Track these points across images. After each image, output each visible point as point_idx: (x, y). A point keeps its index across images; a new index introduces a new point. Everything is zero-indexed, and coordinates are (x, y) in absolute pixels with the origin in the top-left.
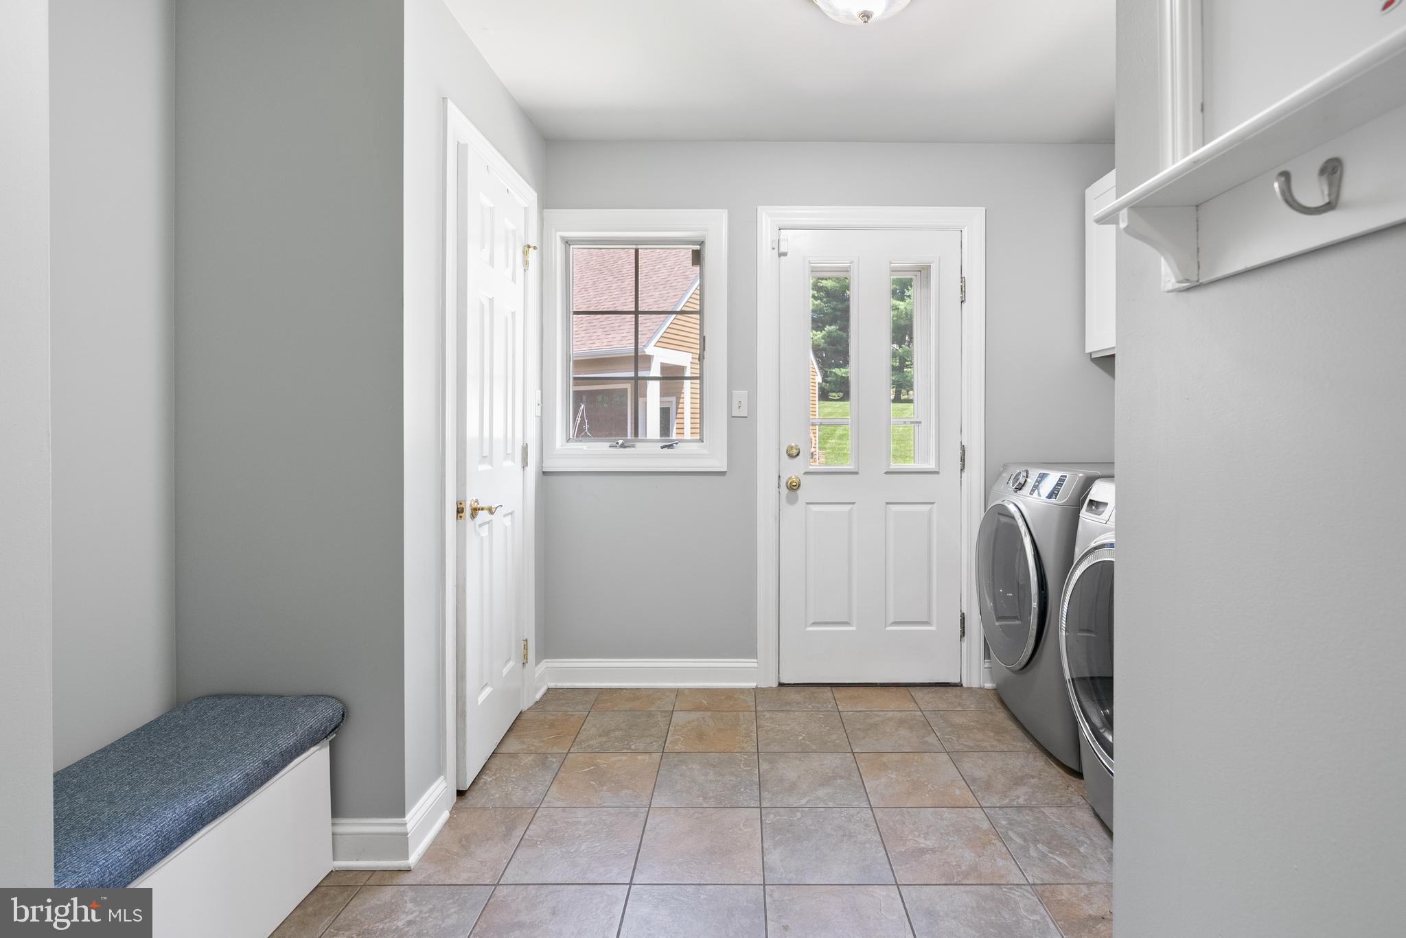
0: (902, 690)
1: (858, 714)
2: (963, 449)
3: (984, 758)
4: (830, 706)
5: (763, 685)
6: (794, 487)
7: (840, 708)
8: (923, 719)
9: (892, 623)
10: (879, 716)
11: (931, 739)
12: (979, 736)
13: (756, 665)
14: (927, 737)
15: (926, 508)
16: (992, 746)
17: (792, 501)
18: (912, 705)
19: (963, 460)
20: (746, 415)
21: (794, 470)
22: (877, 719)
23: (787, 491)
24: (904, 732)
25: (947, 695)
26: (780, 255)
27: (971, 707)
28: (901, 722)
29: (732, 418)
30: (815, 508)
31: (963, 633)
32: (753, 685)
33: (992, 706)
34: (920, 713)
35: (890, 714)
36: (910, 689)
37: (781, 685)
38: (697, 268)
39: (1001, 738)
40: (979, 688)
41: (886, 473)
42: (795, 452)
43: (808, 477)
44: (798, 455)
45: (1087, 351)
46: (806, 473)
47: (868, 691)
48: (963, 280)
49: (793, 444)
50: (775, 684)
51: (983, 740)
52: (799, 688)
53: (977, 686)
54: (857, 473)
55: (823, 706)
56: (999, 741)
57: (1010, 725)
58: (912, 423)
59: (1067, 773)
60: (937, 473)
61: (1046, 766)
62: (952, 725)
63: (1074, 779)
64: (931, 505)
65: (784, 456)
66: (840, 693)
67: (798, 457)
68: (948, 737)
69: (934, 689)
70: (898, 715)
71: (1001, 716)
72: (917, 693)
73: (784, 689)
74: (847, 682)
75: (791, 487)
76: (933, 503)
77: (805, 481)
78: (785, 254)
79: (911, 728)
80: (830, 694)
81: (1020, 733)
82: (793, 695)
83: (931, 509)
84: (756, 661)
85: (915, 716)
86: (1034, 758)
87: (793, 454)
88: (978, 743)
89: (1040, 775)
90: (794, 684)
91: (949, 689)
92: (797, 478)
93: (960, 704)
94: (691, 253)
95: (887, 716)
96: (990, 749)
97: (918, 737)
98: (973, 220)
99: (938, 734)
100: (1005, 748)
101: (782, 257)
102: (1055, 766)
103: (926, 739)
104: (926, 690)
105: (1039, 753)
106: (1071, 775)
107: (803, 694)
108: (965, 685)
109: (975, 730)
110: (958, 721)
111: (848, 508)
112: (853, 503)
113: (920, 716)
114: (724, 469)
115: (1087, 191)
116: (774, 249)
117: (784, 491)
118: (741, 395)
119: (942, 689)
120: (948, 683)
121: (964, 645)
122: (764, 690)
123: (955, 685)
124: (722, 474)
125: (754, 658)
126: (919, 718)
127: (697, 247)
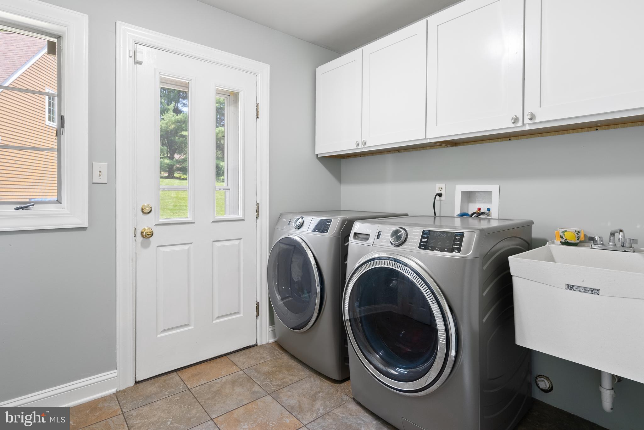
0: (224, 358)
1: (203, 387)
2: (257, 205)
3: (290, 390)
4: (181, 388)
5: (122, 388)
6: (147, 236)
7: (189, 387)
8: (245, 376)
9: (216, 318)
10: (218, 383)
11: (256, 388)
12: (281, 376)
13: (116, 374)
14: (253, 388)
15: (236, 242)
16: (290, 380)
17: (145, 246)
18: (235, 369)
19: (257, 212)
20: (106, 182)
21: (146, 223)
22: (218, 386)
23: (142, 238)
24: (238, 390)
25: (252, 354)
26: (136, 63)
27: (268, 358)
28: (233, 383)
29: (92, 184)
30: (163, 249)
31: (258, 314)
32: (114, 390)
33: (278, 353)
34: (241, 372)
35: (224, 379)
36: (228, 356)
37: (137, 383)
38: (53, 59)
39: (292, 373)
40: (266, 344)
41: (213, 222)
42: (147, 210)
43: (158, 227)
44: (150, 212)
45: (316, 153)
46: (157, 225)
47: (203, 366)
48: (257, 105)
49: (146, 204)
50: (132, 384)
51: (284, 378)
52: (152, 381)
53: (265, 343)
54: (194, 223)
55: (176, 389)
56: (292, 375)
57: (293, 363)
58: (224, 189)
59: (333, 383)
60: (243, 220)
61: (322, 382)
62: (263, 374)
63: (338, 385)
64: (239, 240)
65: (139, 213)
66: (185, 375)
67: (151, 213)
68: (265, 383)
69: (242, 352)
70: (229, 378)
71: (285, 358)
72: (234, 358)
73: (140, 386)
74: (188, 365)
75: (145, 236)
76: (241, 239)
77: (156, 230)
78: (140, 63)
79: (241, 385)
80: (177, 378)
81: (300, 366)
82: (151, 389)
83: (239, 243)
84: (116, 371)
85: (240, 375)
86: (314, 379)
87: (146, 212)
88: (282, 381)
89: (322, 389)
90: (148, 379)
91: (251, 349)
92: (149, 228)
93: (261, 358)
94: (47, 42)
95: (223, 381)
96: (290, 382)
97: (248, 390)
98: (264, 70)
99: (259, 383)
100: (297, 379)
101: (137, 65)
102: (325, 380)
103: (254, 389)
104: (238, 354)
105: (315, 376)
106: (335, 383)
107: (157, 384)
108: (259, 344)
109: (277, 373)
110: (265, 370)
111: (187, 247)
112: (191, 243)
113: (243, 374)
114: (86, 225)
115: (317, 69)
116: (131, 57)
117: (139, 238)
118: (101, 166)
119: (247, 351)
120: (250, 346)
121: (258, 321)
122: (124, 391)
123: (254, 346)
124: (84, 229)
125: (114, 370)
126: (243, 376)
127: (55, 40)
